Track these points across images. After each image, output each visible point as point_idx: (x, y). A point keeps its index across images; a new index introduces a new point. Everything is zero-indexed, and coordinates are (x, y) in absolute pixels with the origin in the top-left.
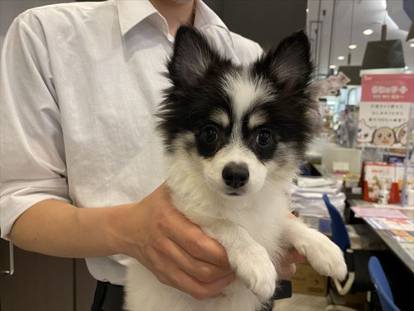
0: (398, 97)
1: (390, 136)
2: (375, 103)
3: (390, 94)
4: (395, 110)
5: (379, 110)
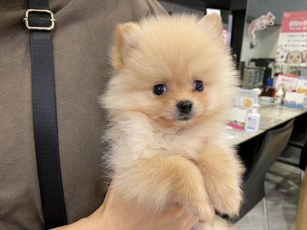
1: (298, 57)
4: (305, 38)
5: (293, 39)
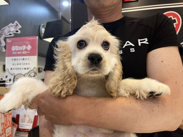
0: (26, 52)
2: (14, 58)
3: (22, 51)
4: (25, 62)
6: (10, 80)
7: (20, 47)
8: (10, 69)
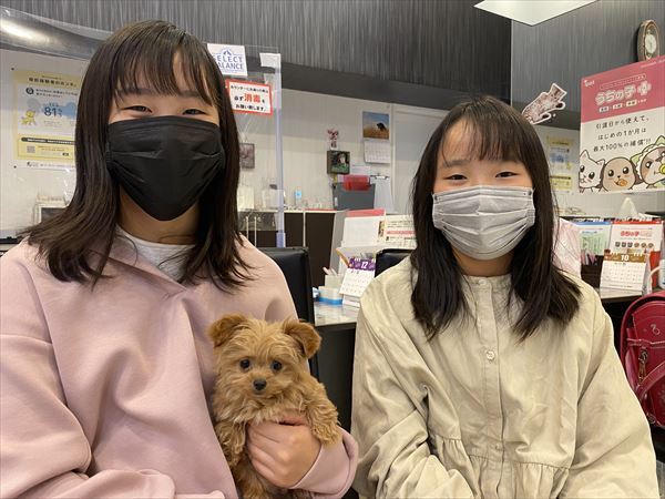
0: (636, 102)
6: (591, 176)
7: (619, 92)
8: (591, 150)
